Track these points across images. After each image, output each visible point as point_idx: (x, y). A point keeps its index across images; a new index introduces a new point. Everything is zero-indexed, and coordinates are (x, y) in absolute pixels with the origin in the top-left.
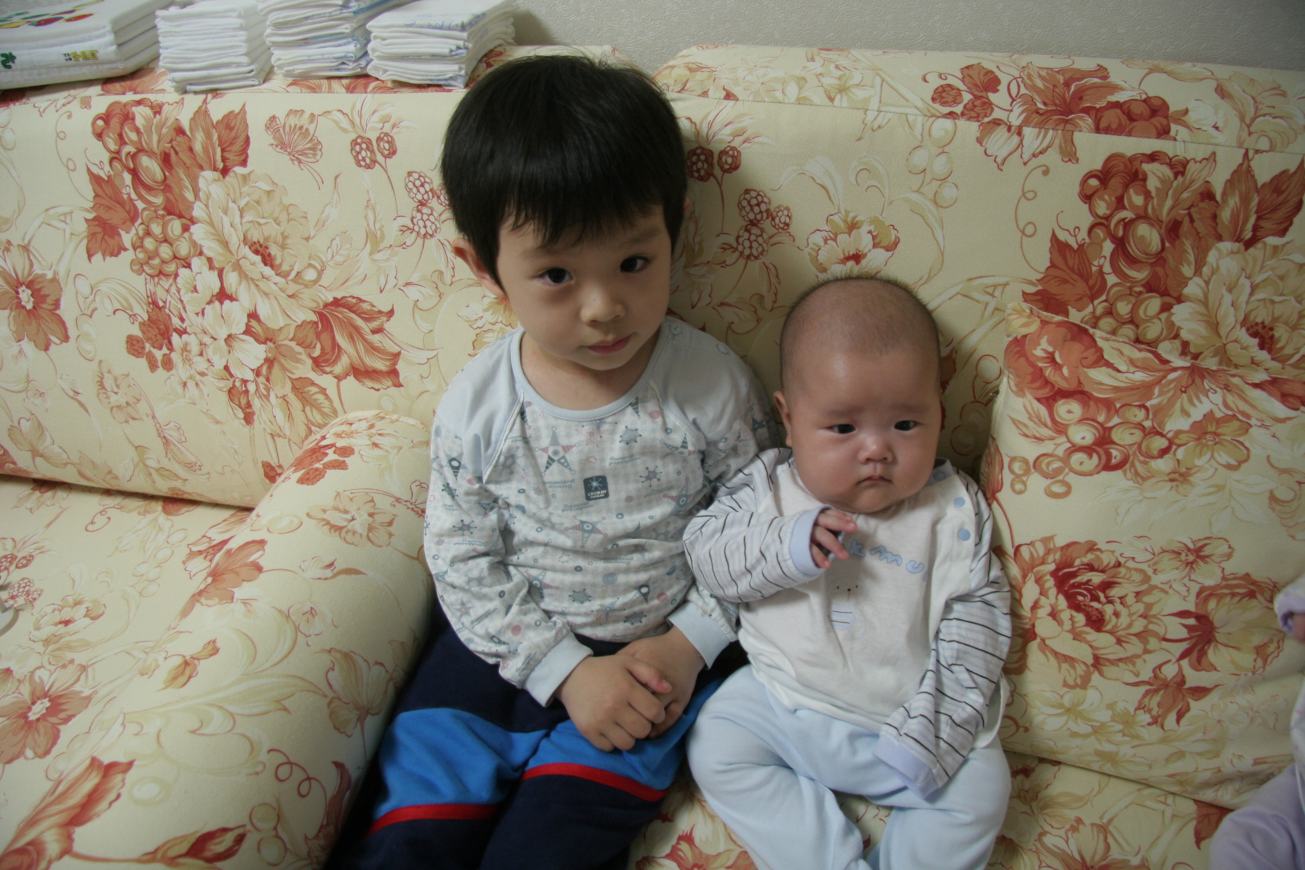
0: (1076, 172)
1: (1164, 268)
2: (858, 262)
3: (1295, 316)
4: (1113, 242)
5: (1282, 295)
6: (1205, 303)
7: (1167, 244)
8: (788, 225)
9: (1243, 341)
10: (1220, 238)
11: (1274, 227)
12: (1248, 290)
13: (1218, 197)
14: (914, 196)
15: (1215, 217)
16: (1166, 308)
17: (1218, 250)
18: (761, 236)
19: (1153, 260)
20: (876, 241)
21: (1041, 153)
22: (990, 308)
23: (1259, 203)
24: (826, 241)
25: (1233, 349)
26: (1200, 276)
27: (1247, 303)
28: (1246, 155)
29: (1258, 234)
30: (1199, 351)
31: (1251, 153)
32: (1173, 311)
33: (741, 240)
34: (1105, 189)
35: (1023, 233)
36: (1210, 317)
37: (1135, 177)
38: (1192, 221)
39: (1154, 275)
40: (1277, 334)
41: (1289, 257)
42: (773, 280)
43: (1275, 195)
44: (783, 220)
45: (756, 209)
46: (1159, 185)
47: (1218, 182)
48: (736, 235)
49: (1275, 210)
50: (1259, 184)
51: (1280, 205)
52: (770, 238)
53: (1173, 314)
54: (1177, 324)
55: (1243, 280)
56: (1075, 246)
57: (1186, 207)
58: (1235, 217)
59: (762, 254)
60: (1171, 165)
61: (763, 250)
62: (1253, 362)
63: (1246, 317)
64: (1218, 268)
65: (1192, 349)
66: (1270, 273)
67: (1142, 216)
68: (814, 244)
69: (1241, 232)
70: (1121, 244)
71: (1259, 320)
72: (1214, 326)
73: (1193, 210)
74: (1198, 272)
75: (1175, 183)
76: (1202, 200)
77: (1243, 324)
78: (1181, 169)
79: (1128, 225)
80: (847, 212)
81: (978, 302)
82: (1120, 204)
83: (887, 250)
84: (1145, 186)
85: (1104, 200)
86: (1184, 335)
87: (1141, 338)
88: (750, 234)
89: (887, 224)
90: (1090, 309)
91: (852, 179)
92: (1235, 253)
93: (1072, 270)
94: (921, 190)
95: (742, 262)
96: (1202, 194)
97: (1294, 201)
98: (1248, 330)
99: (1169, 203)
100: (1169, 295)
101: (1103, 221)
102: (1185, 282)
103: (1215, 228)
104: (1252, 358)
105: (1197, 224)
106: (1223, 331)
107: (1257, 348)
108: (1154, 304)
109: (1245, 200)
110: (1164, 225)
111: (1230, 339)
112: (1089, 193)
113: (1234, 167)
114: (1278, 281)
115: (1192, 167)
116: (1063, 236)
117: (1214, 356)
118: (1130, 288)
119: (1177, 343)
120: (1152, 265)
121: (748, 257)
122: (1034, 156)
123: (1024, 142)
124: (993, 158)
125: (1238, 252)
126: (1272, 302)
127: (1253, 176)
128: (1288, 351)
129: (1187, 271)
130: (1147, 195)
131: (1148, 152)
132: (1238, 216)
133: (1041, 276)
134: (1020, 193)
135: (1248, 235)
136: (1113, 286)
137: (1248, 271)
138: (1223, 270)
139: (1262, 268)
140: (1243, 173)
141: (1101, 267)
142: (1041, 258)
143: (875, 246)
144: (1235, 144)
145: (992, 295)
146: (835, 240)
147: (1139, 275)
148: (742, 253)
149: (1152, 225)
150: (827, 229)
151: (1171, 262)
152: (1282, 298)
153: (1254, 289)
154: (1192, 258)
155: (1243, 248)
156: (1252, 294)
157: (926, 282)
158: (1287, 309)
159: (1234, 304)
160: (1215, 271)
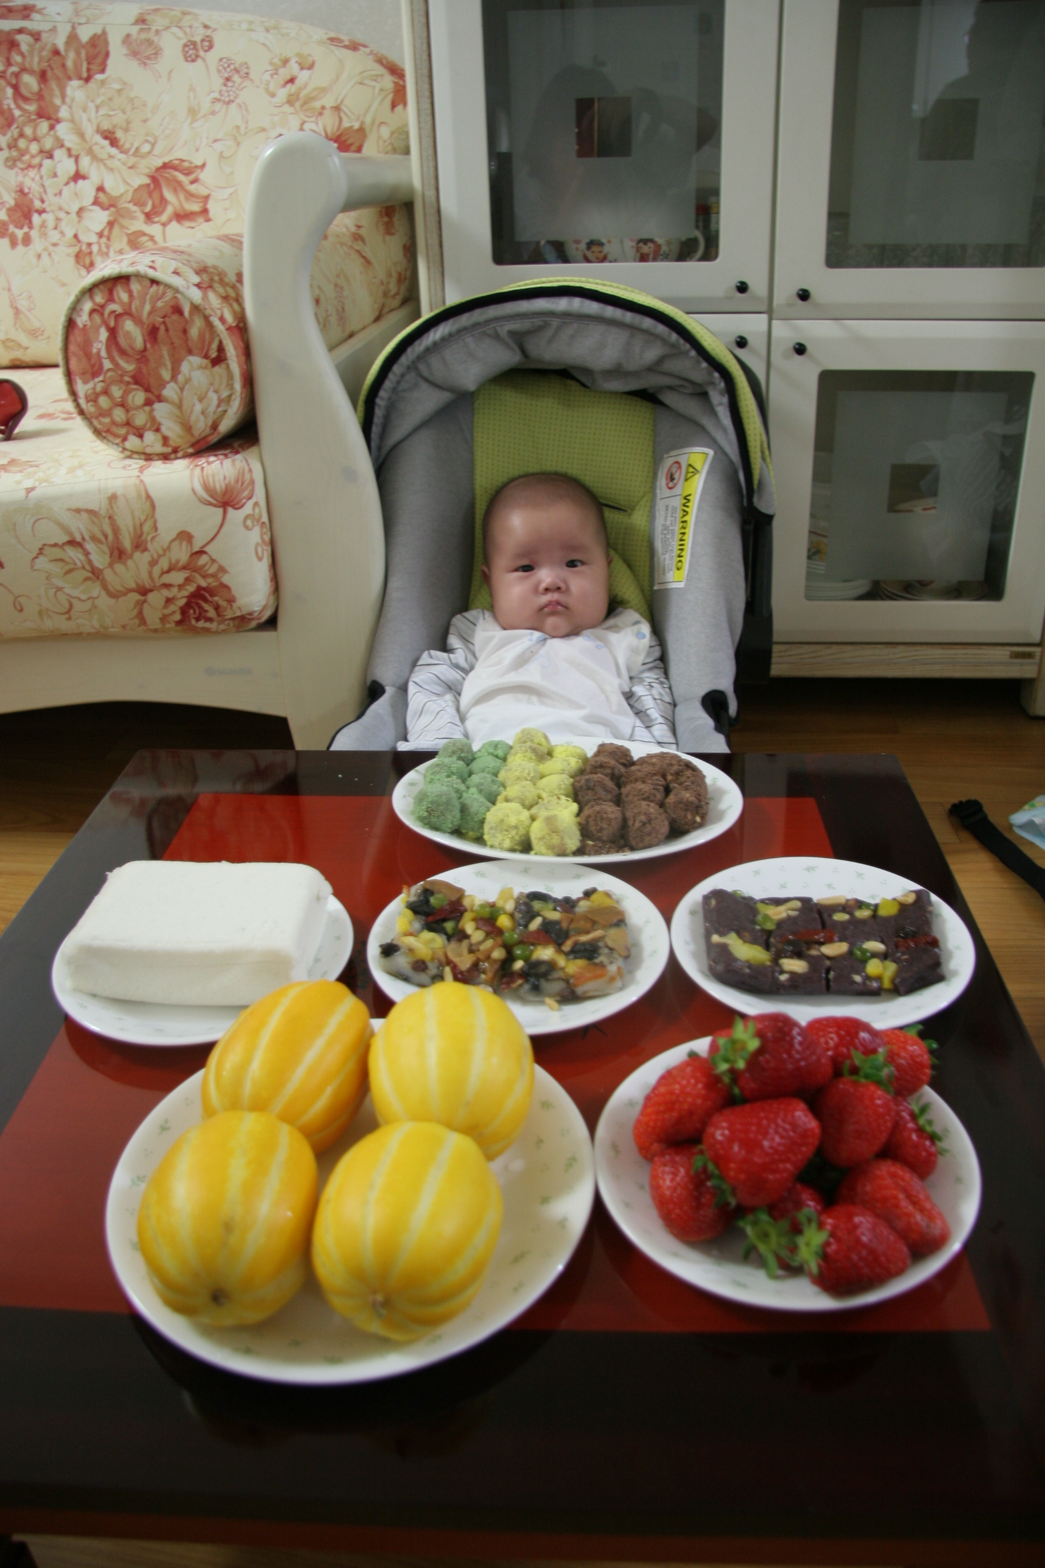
1: (44, 101)
3: (124, 123)
4: (12, 88)
5: (114, 110)
6: (72, 121)
7: (42, 86)
9: (100, 143)
10: (70, 79)
11: (98, 68)
12: (94, 110)
13: (63, 53)
15: (63, 65)
16: (52, 127)
17: (71, 86)
19: (37, 98)
23: (86, 54)
25: (95, 148)
26: (65, 104)
27: (96, 118)
28: (74, 27)
29: (90, 73)
30: (77, 153)
31: (76, 26)
32: (56, 129)
36: (78, 130)
37: (14, 45)
38: (52, 69)
39: (40, 107)
40: (118, 136)
41: (110, 86)
43: (93, 49)
46: (28, 48)
47: (60, 43)
49: (95, 58)
50: (84, 44)
51: (98, 53)
53: (56, 132)
54: (60, 137)
55: (90, 104)
57: (47, 60)
58: (75, 64)
60: (33, 36)
62: (109, 157)
63: (98, 128)
64: (74, 97)
65: (74, 153)
66: (103, 97)
67: (24, 69)
69: (81, 73)
70: (16, 88)
71: (105, 128)
72: (81, 135)
73: (51, 62)
74: (64, 102)
75: (37, 47)
76: (54, 56)
77: (98, 131)
78: (38, 37)
79: (17, 75)
82: (9, 64)
84: (21, 50)
86: (68, 144)
87: (43, 149)
90: (9, 134)
96: (53, 52)
97: (104, 51)
98: (102, 134)
99: (36, 59)
100: (52, 119)
101: (3, 75)
102: (57, 109)
103: (66, 73)
104: (108, 154)
105: (55, 71)
106: (88, 137)
107: (109, 147)
108: (44, 125)
109: (78, 53)
110: (37, 74)
111: (92, 143)
113: (68, 35)
114: (109, 102)
118: (29, 117)
119: (64, 150)
120: (37, 100)
125: (82, 86)
126: (110, 116)
127: (79, 38)
128: (127, 146)
129: (58, 101)
130: (23, 55)
131: (18, 28)
132: (77, 64)
135: (85, 75)
136: (20, 116)
137: (91, 97)
138: (77, 99)
139: (98, 94)
140: (73, 37)
144: (67, 21)
147: (32, 108)
149: (31, 75)
151: (47, 97)
152: (114, 113)
153: (97, 108)
154: (58, 93)
155: (84, 83)
156: (97, 112)
158: (119, 119)
159: (89, 120)
160: (73, 100)
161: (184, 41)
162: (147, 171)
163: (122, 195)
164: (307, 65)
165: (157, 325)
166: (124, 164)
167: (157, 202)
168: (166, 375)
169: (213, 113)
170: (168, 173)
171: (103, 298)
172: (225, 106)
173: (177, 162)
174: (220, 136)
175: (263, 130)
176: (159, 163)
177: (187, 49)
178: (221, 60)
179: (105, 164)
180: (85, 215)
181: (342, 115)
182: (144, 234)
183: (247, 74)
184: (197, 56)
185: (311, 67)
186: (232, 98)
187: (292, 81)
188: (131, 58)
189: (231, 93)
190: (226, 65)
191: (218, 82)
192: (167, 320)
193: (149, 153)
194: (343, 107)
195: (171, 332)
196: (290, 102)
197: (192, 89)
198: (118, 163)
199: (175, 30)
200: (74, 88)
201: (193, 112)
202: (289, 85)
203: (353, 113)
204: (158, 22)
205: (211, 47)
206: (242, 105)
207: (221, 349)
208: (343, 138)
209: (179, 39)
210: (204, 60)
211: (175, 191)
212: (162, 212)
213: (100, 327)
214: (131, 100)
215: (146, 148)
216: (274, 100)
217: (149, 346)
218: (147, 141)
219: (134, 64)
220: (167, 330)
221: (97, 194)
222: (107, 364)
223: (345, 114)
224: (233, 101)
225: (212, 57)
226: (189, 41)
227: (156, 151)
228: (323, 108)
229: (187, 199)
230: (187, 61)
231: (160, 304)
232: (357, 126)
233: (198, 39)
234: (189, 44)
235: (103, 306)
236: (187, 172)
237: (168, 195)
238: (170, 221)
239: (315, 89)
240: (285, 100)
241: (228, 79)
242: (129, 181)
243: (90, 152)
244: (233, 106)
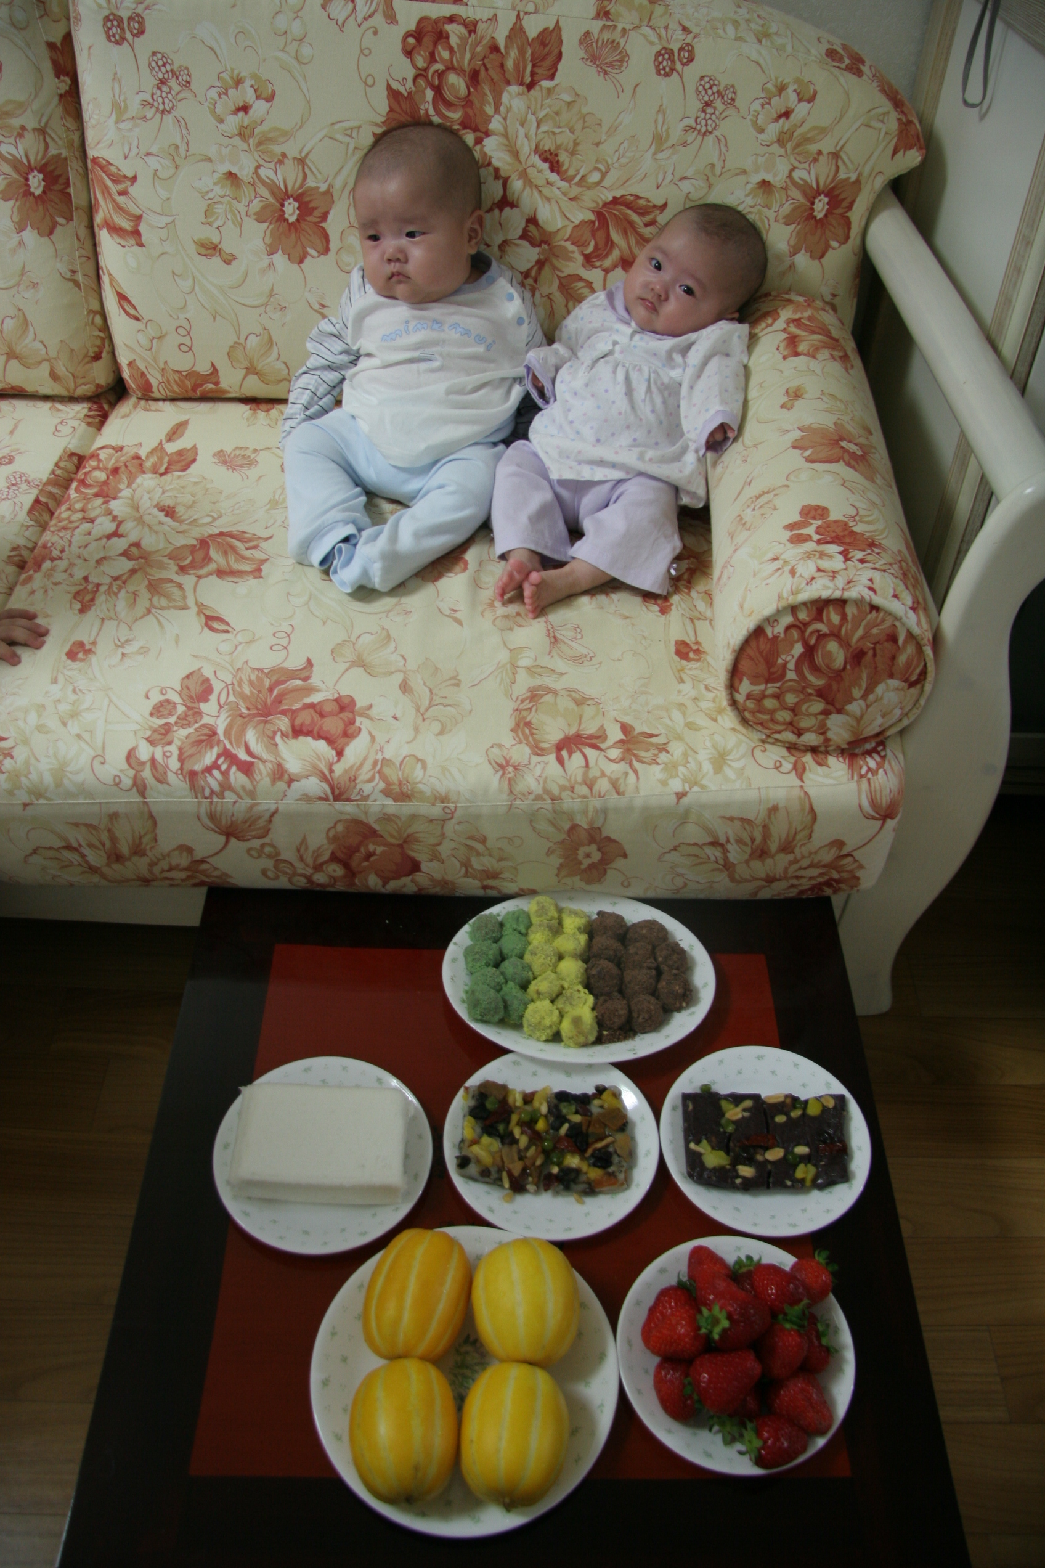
0: (398, 32)
1: (472, 108)
2: (246, 113)
3: (571, 144)
4: (432, 90)
5: (559, 127)
6: (506, 136)
7: (472, 90)
8: (188, 82)
9: (538, 165)
10: (508, 83)
11: (545, 73)
12: (535, 124)
13: (503, 50)
14: (281, 55)
15: (502, 66)
16: (479, 141)
17: (508, 92)
18: (170, 93)
19: (463, 103)
20: (258, 93)
21: (370, 16)
22: (351, 147)
23: (532, 54)
24: (220, 95)
26: (499, 114)
27: (536, 134)
28: (518, 15)
29: (535, 78)
30: (507, 175)
31: (522, 14)
32: (484, 143)
33: (155, 97)
34: (420, 45)
35: (365, 83)
36: (511, 147)
37: (441, 36)
38: (487, 70)
39: (466, 115)
40: (561, 160)
41: (558, 97)
42: (184, 131)
43: (542, 48)
44: (185, 78)
45: (163, 70)
46: (459, 42)
47: (501, 38)
48: (151, 92)
49: (544, 59)
50: (530, 40)
51: (548, 54)
52: (177, 94)
53: (484, 146)
54: (489, 154)
55: (530, 116)
56: (406, 94)
57: (481, 58)
58: (516, 65)
59: (172, 108)
60: (465, 25)
61: (173, 105)
62: (548, 183)
63: (537, 146)
64: (511, 107)
65: (503, 174)
66: (548, 110)
67: (450, 68)
68: (211, 98)
69: (523, 77)
70: (438, 90)
71: (546, 148)
73: (486, 61)
74: (497, 111)
75: (470, 40)
76: (491, 52)
77: (536, 151)
78: (473, 28)
79: (441, 75)
80: (233, 70)
81: (341, 142)
82: (432, 59)
83: (267, 101)
84: (449, 43)
85: (420, 55)
88: (162, 91)
89: (264, 78)
91: (233, 41)
92: (522, 95)
93: (406, 113)
94: (287, 49)
95: (158, 116)
96: (490, 47)
97: (556, 52)
98: (540, 156)
99: (468, 56)
100: (478, 130)
101: (423, 73)
102: (488, 119)
103: (504, 75)
104: (547, 180)
105: (491, 72)
106: (523, 158)
107: (549, 171)
109: (522, 52)
110: (467, 74)
111: (528, 165)
112: (409, 49)
113: (511, 26)
114: (555, 116)
115: (481, 27)
116: (395, 86)
117: (519, 179)
120: (463, 106)
121: (163, 112)
122: (365, 19)
123: (357, 8)
124: (335, 22)
125: (523, 94)
126: (554, 133)
127: (525, 33)
128: (571, 172)
129: (489, 110)
130: (451, 50)
131: (448, 15)
132: (519, 64)
133: (384, 119)
134: (359, 51)
135: (528, 80)
137: (533, 108)
138: (515, 108)
139: (542, 106)
140: (517, 30)
141: (427, 111)
142: (382, 105)
143: (258, 98)
144: (510, 7)
145: (351, 136)
146: (226, 94)
147: (455, 115)
148: (157, 109)
149: (459, 75)
150: (219, 85)
151: (476, 102)
152: (560, 130)
153: (539, 123)
154: (491, 99)
155: (526, 90)
156: (538, 127)
157: (300, 128)
158: (565, 138)
159: (526, 137)
160: (509, 109)
161: (659, 48)
162: (592, 205)
163: (559, 230)
164: (807, 97)
165: (865, 650)
166: (565, 194)
167: (601, 244)
168: (857, 693)
169: (685, 144)
170: (619, 210)
171: (808, 616)
172: (700, 138)
173: (632, 198)
174: (688, 174)
175: (744, 172)
176: (609, 198)
177: (660, 59)
178: (702, 78)
179: (540, 191)
180: (508, 249)
181: (840, 163)
182: (581, 279)
183: (733, 100)
184: (673, 70)
185: (811, 100)
186: (710, 129)
187: (787, 114)
188: (588, 63)
189: (710, 122)
190: (707, 86)
191: (695, 106)
192: (878, 646)
193: (598, 183)
194: (842, 154)
195: (878, 658)
196: (781, 141)
197: (661, 110)
198: (558, 192)
199: (646, 30)
200: (513, 97)
201: (659, 140)
202: (782, 120)
203: (852, 163)
204: (626, 18)
205: (691, 60)
206: (722, 139)
207: (924, 673)
208: (836, 192)
209: (652, 43)
210: (681, 77)
211: (625, 232)
212: (606, 256)
213: (797, 642)
214: (583, 117)
215: (595, 177)
216: (762, 137)
217: (848, 667)
218: (596, 169)
219: (593, 70)
220: (875, 655)
221: (527, 226)
222: (791, 675)
223: (844, 163)
224: (711, 133)
225: (691, 72)
226: (664, 48)
227: (607, 183)
228: (820, 153)
229: (637, 243)
230: (659, 73)
231: (875, 631)
232: (853, 177)
233: (675, 47)
234: (663, 52)
235: (806, 625)
236: (643, 212)
237: (615, 236)
238: (615, 266)
239: (814, 128)
240: (775, 140)
241: (707, 104)
242: (568, 215)
243: (524, 175)
244: (710, 139)
